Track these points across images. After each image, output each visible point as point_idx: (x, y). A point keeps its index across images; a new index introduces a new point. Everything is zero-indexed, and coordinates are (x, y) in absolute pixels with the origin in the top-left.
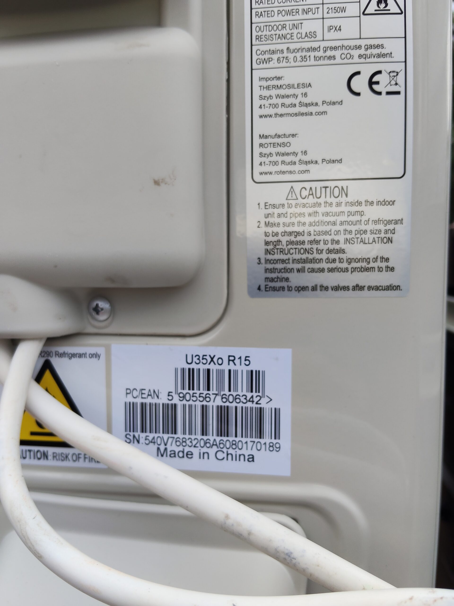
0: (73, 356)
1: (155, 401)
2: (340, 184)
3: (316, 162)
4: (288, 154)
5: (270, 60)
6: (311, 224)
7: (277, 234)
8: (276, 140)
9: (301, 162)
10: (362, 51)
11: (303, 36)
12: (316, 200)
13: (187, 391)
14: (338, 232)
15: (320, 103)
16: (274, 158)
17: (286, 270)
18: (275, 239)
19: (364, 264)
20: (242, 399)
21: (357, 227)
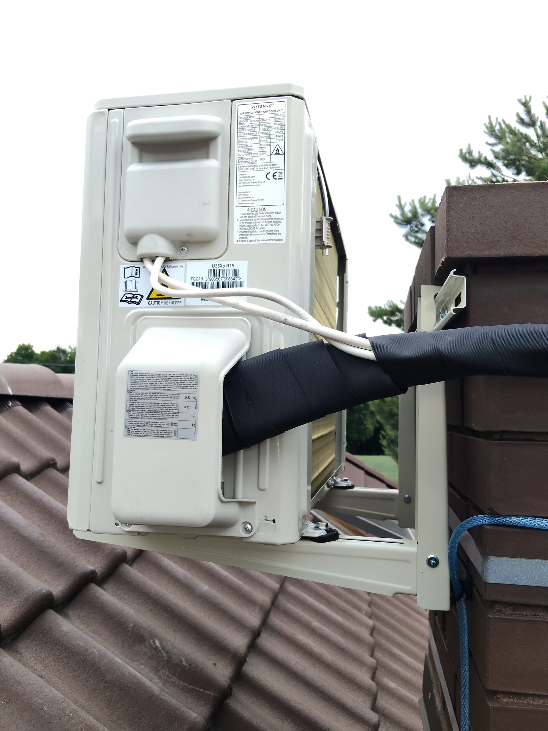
0: (173, 267)
1: (201, 281)
2: (264, 207)
3: (256, 200)
4: (247, 198)
5: (242, 169)
6: (254, 220)
7: (243, 223)
8: (244, 194)
9: (252, 200)
10: (271, 166)
11: (253, 162)
12: (256, 212)
13: (212, 277)
14: (263, 222)
15: (258, 182)
16: (243, 199)
17: (246, 235)
18: (243, 225)
19: (271, 232)
20: (231, 279)
21: (269, 221)
